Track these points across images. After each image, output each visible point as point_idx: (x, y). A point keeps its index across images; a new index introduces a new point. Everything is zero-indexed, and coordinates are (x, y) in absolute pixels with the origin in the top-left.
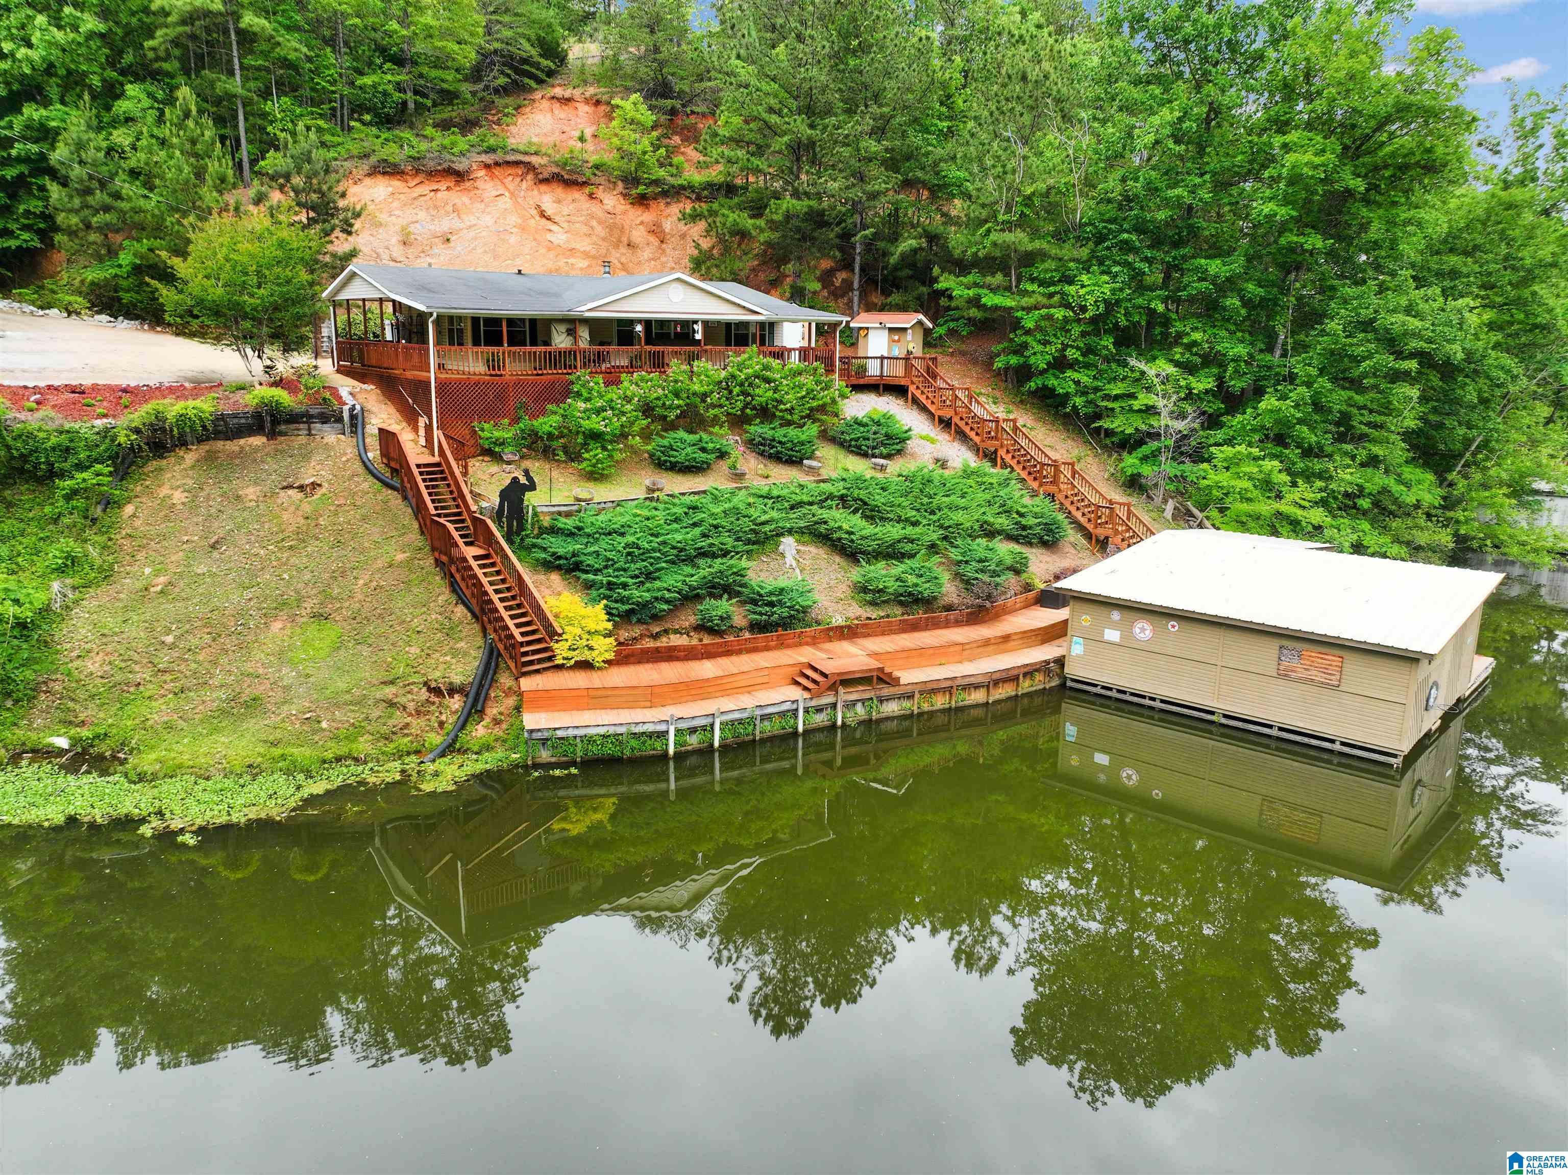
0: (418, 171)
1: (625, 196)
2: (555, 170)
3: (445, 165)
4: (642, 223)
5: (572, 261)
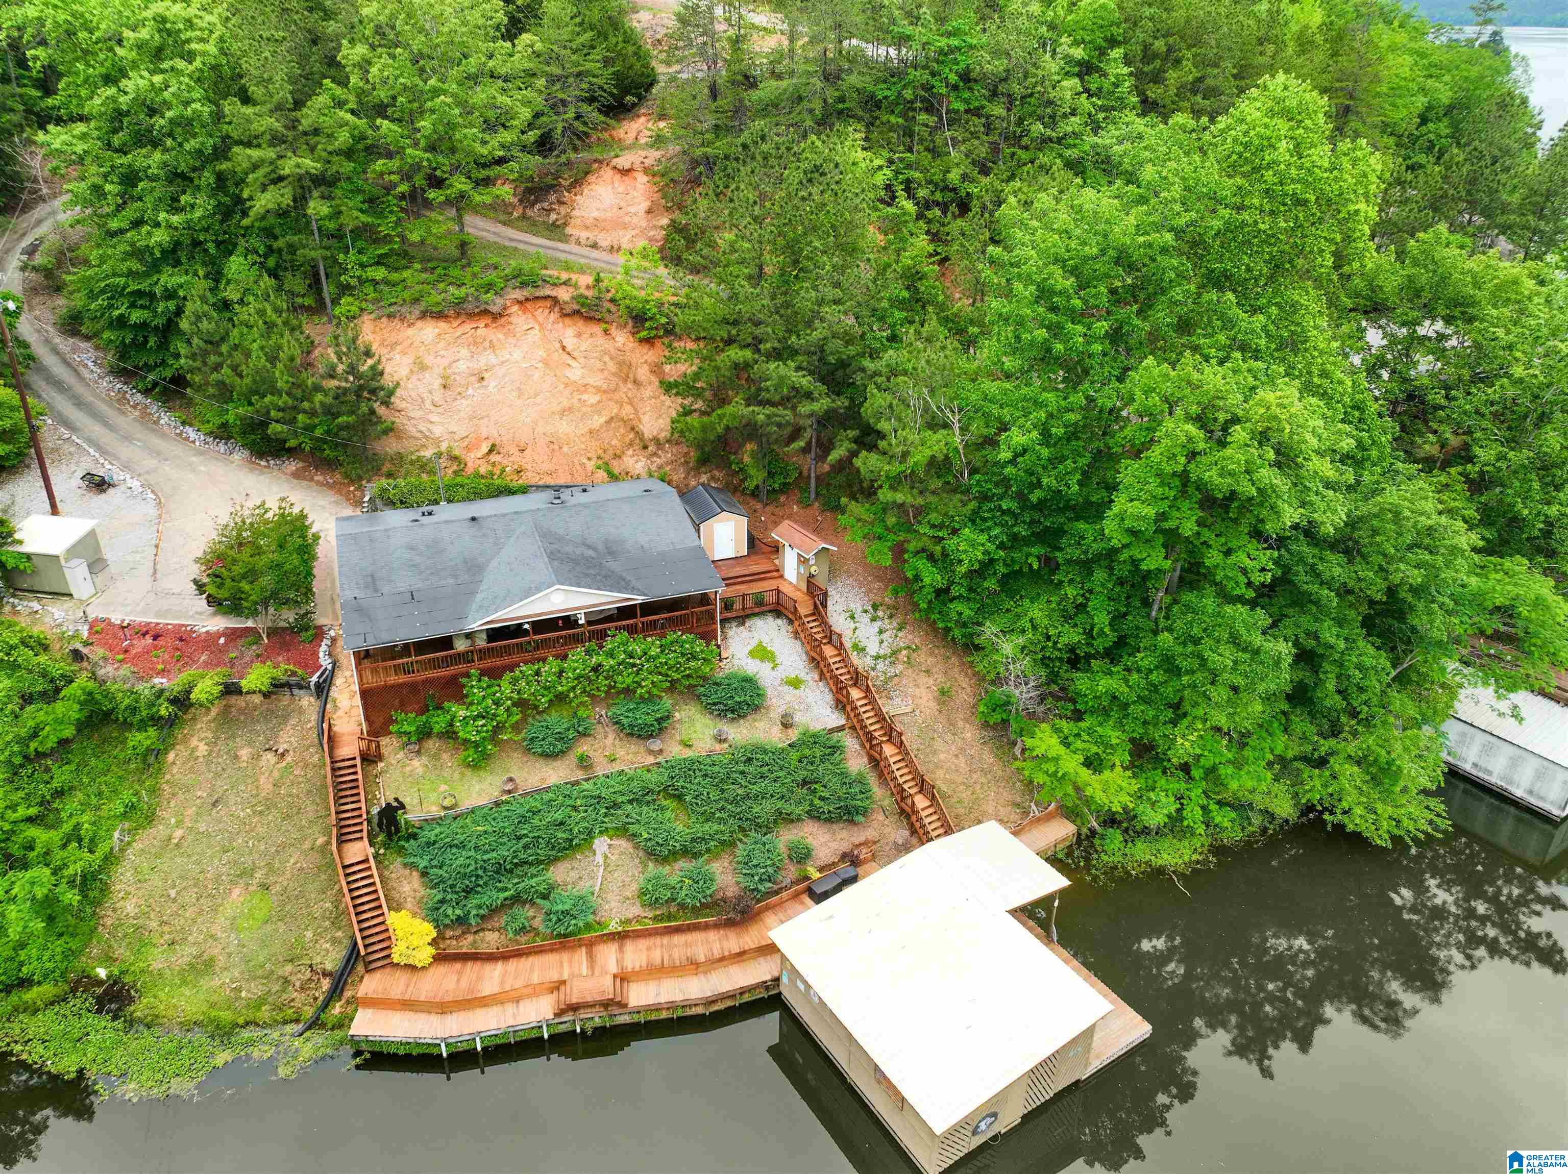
0: (459, 314)
1: (634, 334)
2: (576, 307)
3: (481, 308)
4: (646, 361)
5: (585, 397)
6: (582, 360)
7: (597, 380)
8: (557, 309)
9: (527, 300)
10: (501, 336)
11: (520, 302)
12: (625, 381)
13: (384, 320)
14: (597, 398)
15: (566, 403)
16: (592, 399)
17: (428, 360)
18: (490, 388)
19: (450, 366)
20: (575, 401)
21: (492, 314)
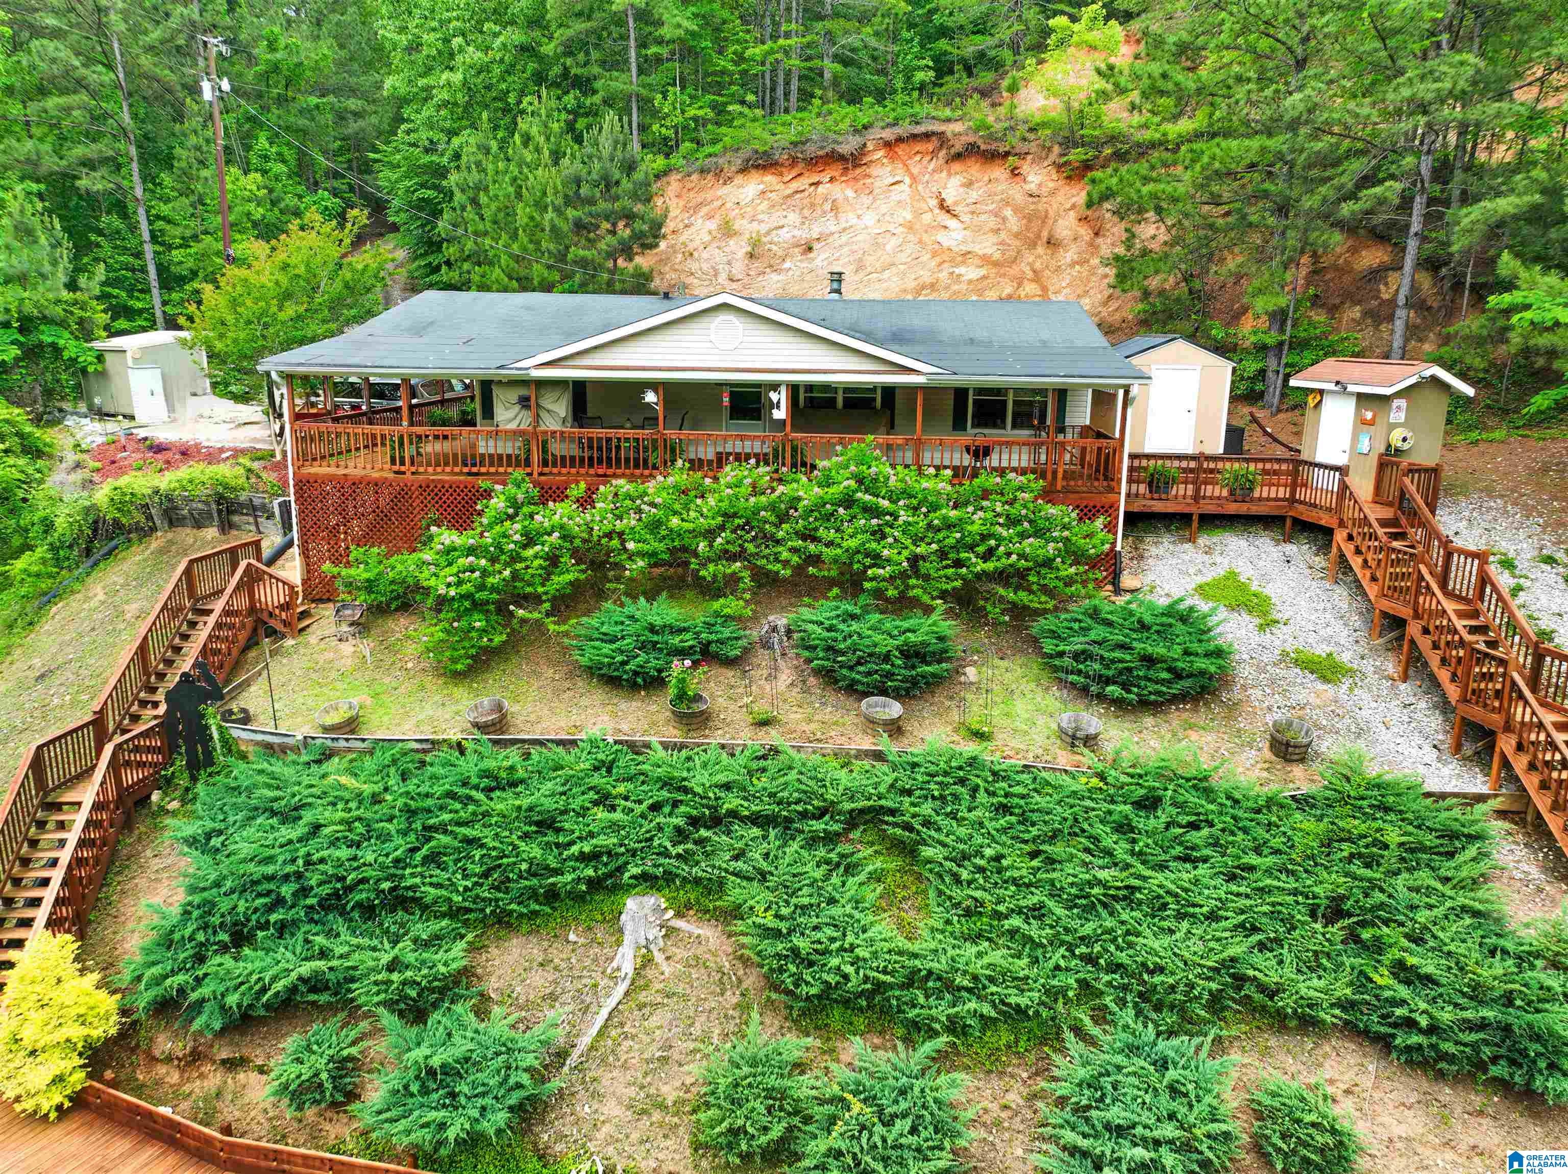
0: (794, 161)
1: (1059, 167)
2: (971, 139)
3: (828, 149)
4: (1073, 207)
5: (961, 270)
6: (966, 218)
7: (987, 246)
8: (943, 152)
9: (900, 140)
10: (850, 193)
11: (887, 145)
12: (1033, 245)
13: (695, 177)
14: (983, 272)
15: (927, 278)
16: (971, 273)
17: (737, 225)
18: (818, 262)
19: (768, 233)
20: (943, 275)
21: (842, 158)
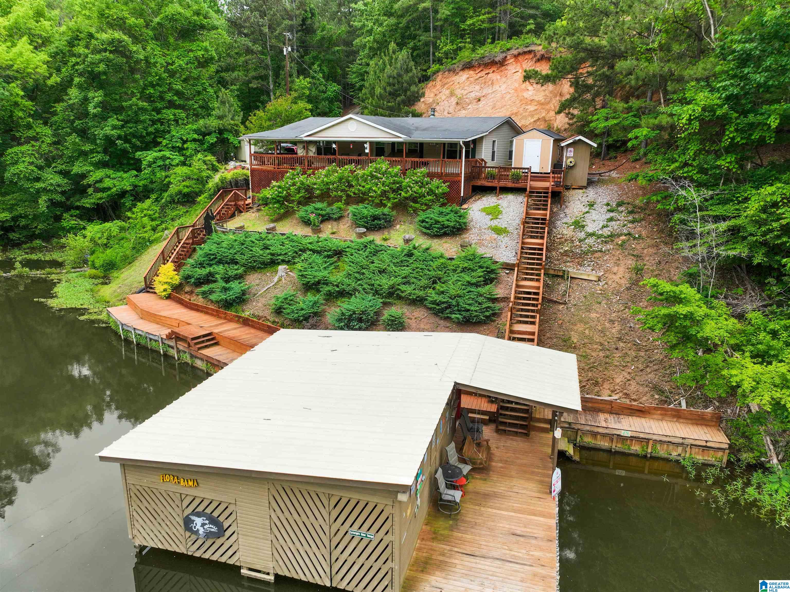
2: (542, 53)
3: (492, 60)
5: (528, 107)
6: (535, 86)
7: (540, 97)
8: (535, 58)
9: (519, 54)
10: (499, 77)
11: (515, 56)
12: (556, 96)
17: (456, 91)
19: (467, 94)
21: (496, 63)
